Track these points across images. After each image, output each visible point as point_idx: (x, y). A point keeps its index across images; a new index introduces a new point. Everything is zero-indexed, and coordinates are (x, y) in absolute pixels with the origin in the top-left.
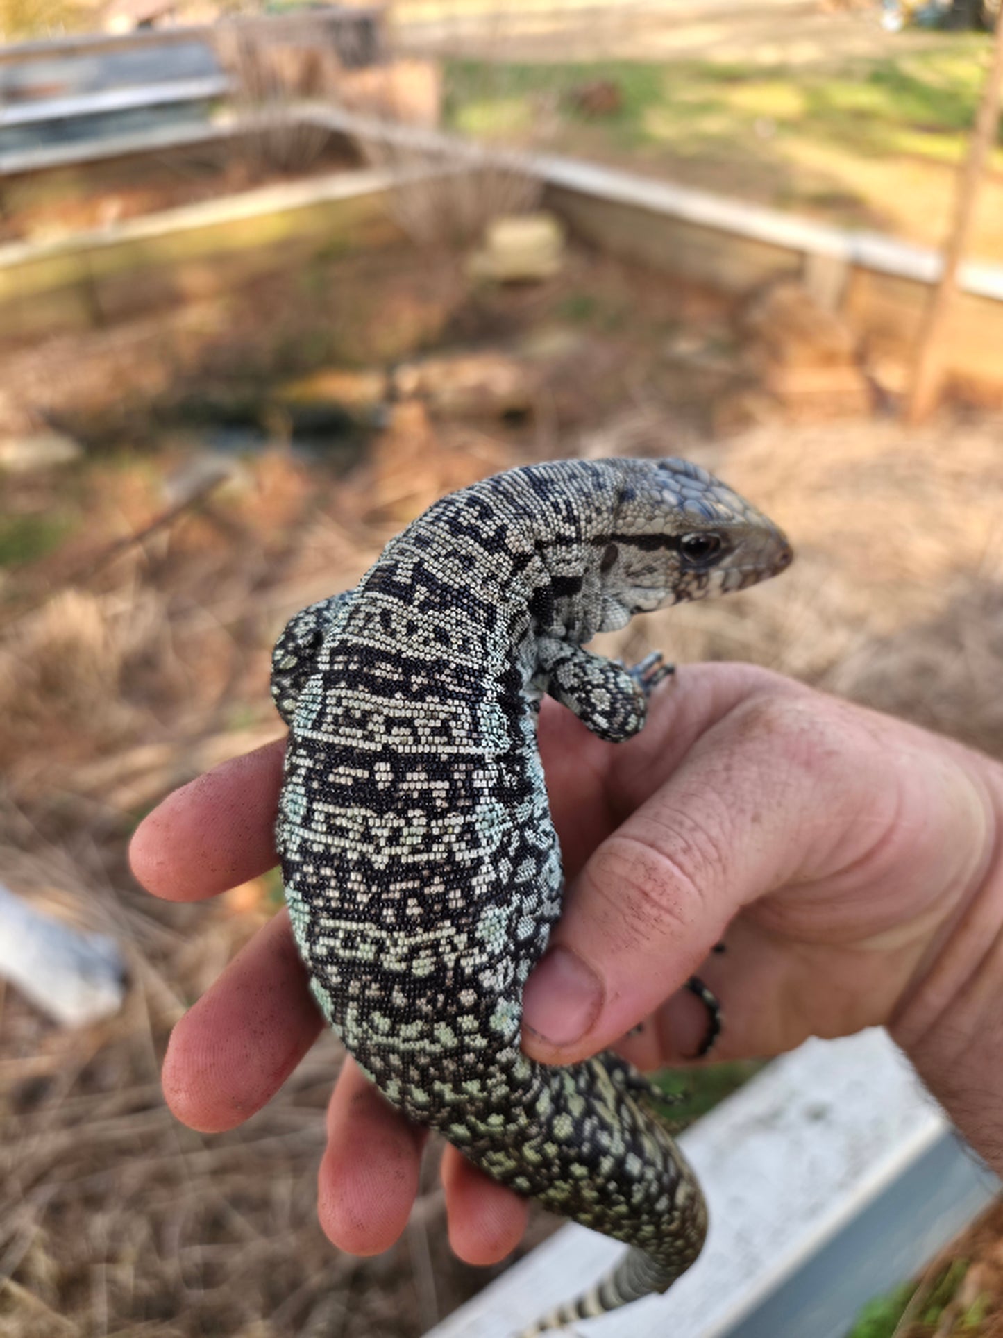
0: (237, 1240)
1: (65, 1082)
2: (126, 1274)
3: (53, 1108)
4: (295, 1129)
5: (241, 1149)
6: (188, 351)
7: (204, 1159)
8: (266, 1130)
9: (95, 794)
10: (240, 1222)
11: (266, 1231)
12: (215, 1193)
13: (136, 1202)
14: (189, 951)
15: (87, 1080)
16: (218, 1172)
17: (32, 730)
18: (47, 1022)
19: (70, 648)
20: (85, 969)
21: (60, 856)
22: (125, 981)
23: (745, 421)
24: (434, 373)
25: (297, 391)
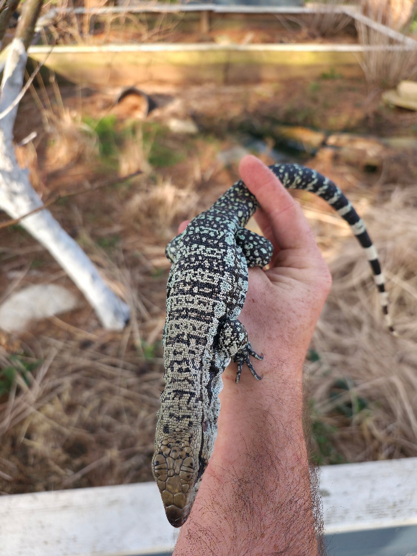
0: (121, 422)
1: (97, 345)
2: (86, 413)
3: (90, 352)
5: (137, 395)
7: (124, 391)
8: (147, 392)
9: (148, 257)
10: (125, 417)
11: (131, 423)
12: (123, 404)
13: (100, 393)
14: (151, 322)
15: (103, 348)
16: (127, 398)
17: (138, 226)
18: (100, 325)
19: (161, 203)
20: (116, 313)
21: (127, 273)
22: (127, 322)
24: (344, 138)
25: (285, 131)
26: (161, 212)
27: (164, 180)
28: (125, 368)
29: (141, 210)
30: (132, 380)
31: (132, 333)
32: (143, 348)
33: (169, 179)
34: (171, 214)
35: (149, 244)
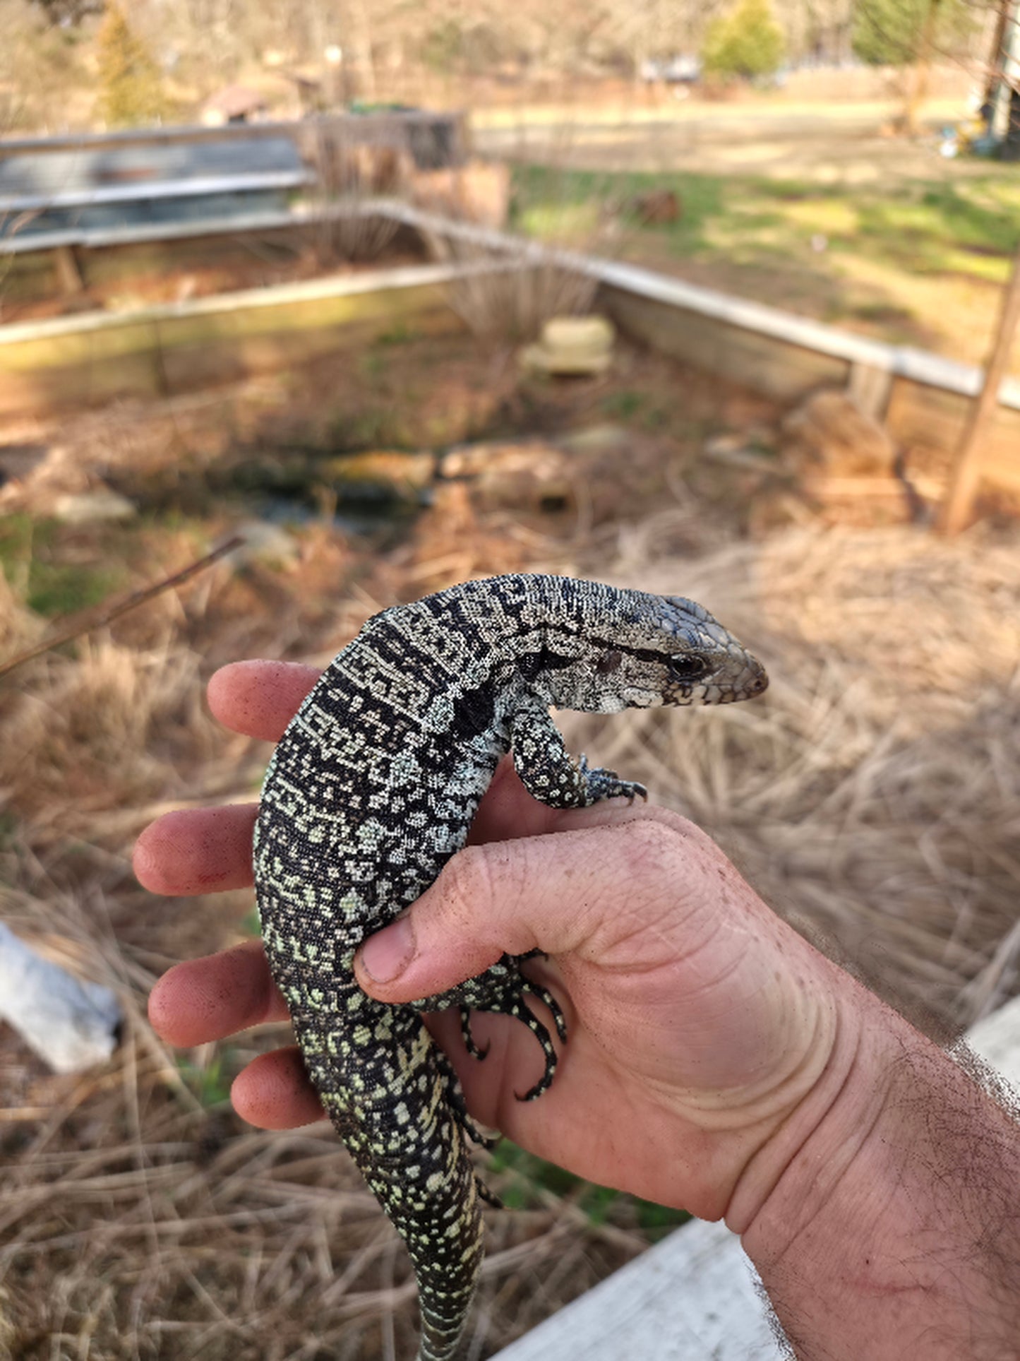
0: (204, 1315)
1: (47, 1131)
2: (83, 1344)
3: (33, 1159)
4: (274, 1204)
5: (217, 1220)
6: (247, 422)
7: (178, 1226)
8: (240, 1200)
9: (111, 844)
10: (206, 1295)
11: (232, 1308)
12: (185, 1262)
13: (106, 1263)
15: (70, 1131)
16: (188, 1241)
17: (55, 775)
18: (41, 1069)
19: (105, 696)
20: (80, 1018)
21: (70, 902)
22: (119, 1033)
23: (781, 522)
24: (478, 456)
25: (345, 466)
26: (110, 718)
27: (94, 642)
28: (156, 1161)
29: (53, 730)
30: (189, 1183)
31: (143, 1055)
32: (188, 1084)
33: (106, 634)
34: (141, 715)
35: (100, 809)
